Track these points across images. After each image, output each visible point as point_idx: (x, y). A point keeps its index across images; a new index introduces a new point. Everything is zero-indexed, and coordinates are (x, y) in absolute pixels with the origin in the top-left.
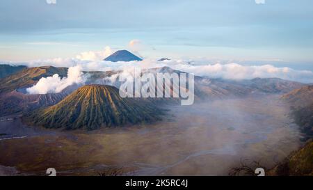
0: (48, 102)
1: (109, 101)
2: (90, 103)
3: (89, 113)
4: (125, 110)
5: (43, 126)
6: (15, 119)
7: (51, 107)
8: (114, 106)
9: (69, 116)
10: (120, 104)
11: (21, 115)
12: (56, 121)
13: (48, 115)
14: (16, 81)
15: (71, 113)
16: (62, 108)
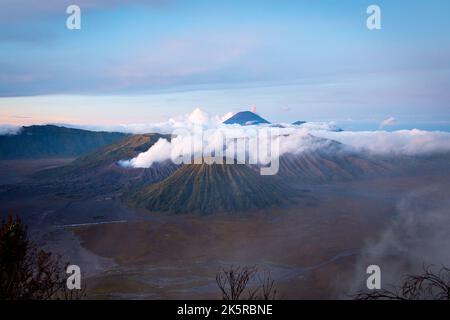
0: (153, 177)
1: (228, 176)
2: (204, 179)
3: (203, 192)
4: (249, 190)
5: (147, 208)
6: (114, 198)
7: (157, 184)
8: (234, 184)
9: (178, 196)
10: (242, 182)
11: (120, 194)
12: (161, 201)
13: (152, 194)
14: (115, 152)
15: (181, 192)
16: (170, 186)
